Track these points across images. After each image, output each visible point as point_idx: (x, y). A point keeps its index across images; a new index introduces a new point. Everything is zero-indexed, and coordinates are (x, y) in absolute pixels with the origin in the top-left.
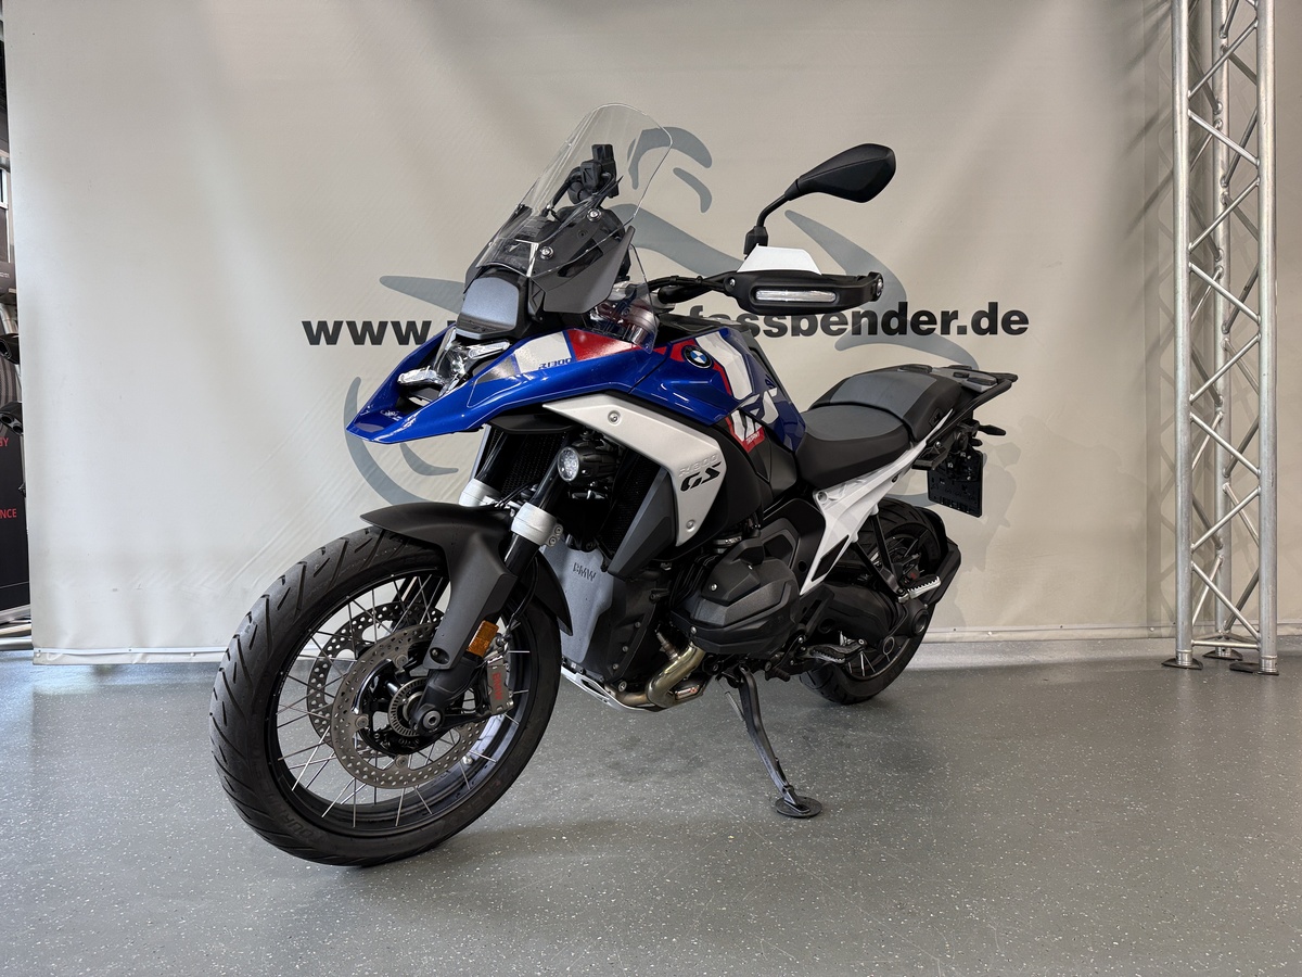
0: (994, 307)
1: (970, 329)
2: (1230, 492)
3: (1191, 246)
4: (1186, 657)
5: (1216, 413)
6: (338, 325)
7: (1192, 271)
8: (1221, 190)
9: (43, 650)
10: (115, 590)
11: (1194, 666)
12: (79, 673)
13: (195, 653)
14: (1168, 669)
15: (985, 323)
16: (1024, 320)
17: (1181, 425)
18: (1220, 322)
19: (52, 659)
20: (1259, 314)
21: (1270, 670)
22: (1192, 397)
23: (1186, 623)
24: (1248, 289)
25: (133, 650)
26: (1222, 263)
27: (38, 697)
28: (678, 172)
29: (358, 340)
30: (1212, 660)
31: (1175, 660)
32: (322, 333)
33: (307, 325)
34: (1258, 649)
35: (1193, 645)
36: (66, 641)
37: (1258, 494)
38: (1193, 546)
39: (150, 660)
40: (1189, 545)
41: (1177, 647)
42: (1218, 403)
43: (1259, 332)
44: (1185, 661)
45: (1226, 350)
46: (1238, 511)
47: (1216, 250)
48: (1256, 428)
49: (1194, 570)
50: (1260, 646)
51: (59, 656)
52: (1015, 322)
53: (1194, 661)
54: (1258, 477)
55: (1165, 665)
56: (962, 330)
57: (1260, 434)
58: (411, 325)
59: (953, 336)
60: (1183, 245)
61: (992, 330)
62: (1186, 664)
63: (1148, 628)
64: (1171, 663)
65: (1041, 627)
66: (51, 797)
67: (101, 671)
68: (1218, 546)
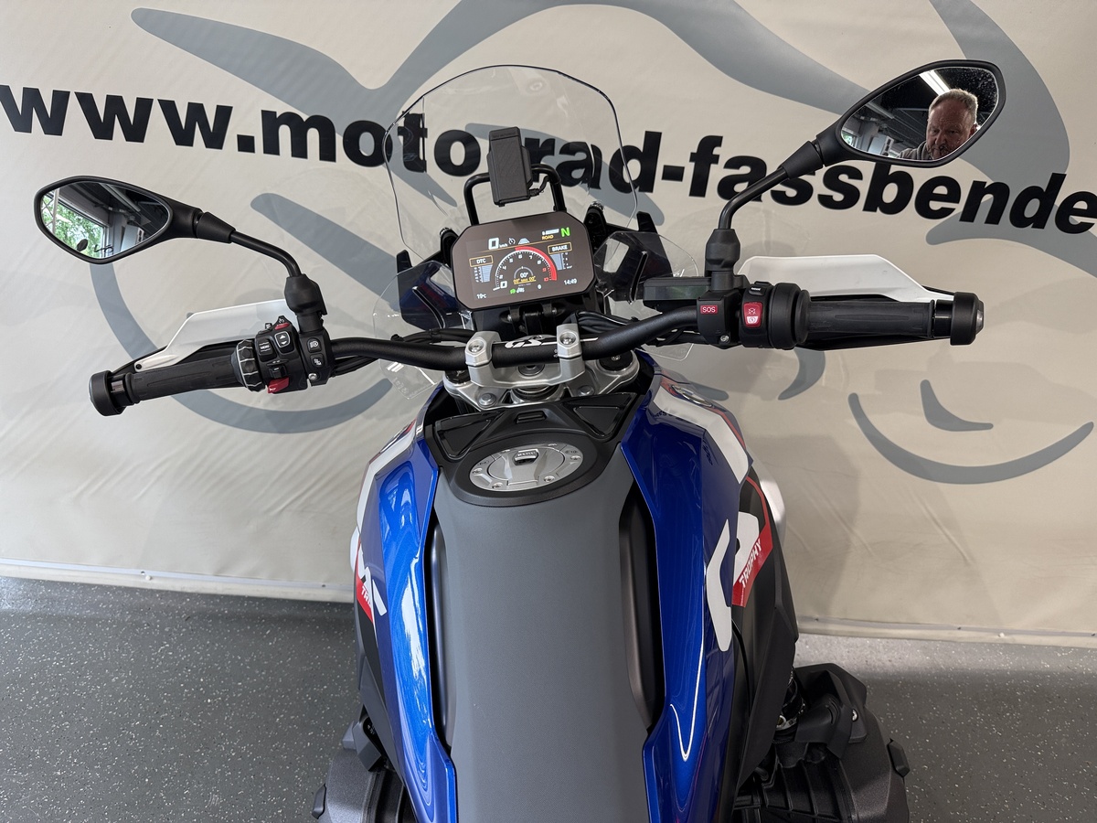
6: (61, 98)
29: (101, 130)
32: (30, 112)
33: (5, 94)
58: (195, 110)
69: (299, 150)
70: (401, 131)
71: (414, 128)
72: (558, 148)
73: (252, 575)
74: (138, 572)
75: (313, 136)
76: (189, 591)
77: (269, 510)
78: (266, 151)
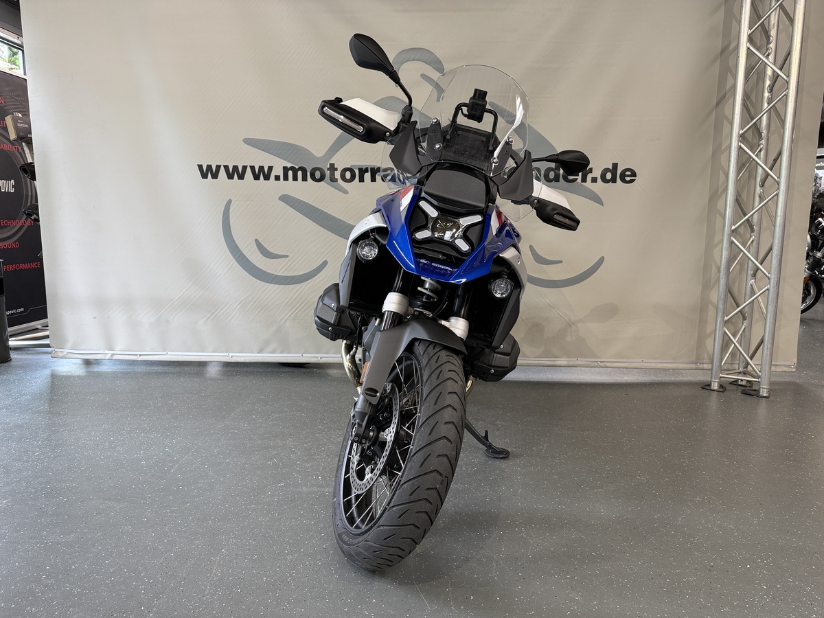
0: (615, 166)
1: (599, 180)
2: (754, 285)
3: (741, 132)
4: (716, 384)
5: (751, 237)
6: (218, 167)
7: (741, 147)
8: (766, 94)
9: (56, 350)
10: (95, 318)
11: (721, 390)
12: (74, 364)
13: (140, 355)
14: (704, 391)
15: (609, 176)
16: (634, 174)
17: (725, 244)
18: (759, 179)
19: (61, 355)
20: (779, 177)
21: (765, 395)
22: (733, 227)
23: (718, 364)
24: (775, 160)
25: (106, 352)
26: (763, 142)
27: (54, 376)
28: (423, 76)
29: (230, 177)
30: (733, 386)
31: (709, 385)
32: (208, 172)
33: (200, 167)
34: (759, 382)
35: (721, 377)
36: (69, 345)
37: (768, 289)
38: (726, 318)
39: (115, 357)
40: (724, 318)
41: (711, 378)
42: (752, 230)
43: (778, 189)
44: (715, 386)
45: (760, 197)
46: (757, 298)
47: (760, 134)
48: (771, 249)
49: (725, 333)
50: (760, 380)
51: (65, 353)
52: (628, 176)
53: (721, 386)
54: (769, 279)
55: (703, 388)
56: (594, 180)
57: (772, 255)
58: (261, 168)
59: (589, 184)
60: (736, 130)
61: (614, 180)
62: (716, 388)
63: (696, 363)
64: (706, 386)
65: (630, 360)
66: (52, 440)
67: (88, 363)
68: (744, 318)
69: (295, 179)
70: (328, 169)
71: (332, 168)
72: (381, 170)
73: (273, 352)
74: (227, 354)
75: (300, 173)
76: (247, 361)
77: (282, 320)
78: (284, 180)
